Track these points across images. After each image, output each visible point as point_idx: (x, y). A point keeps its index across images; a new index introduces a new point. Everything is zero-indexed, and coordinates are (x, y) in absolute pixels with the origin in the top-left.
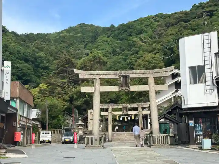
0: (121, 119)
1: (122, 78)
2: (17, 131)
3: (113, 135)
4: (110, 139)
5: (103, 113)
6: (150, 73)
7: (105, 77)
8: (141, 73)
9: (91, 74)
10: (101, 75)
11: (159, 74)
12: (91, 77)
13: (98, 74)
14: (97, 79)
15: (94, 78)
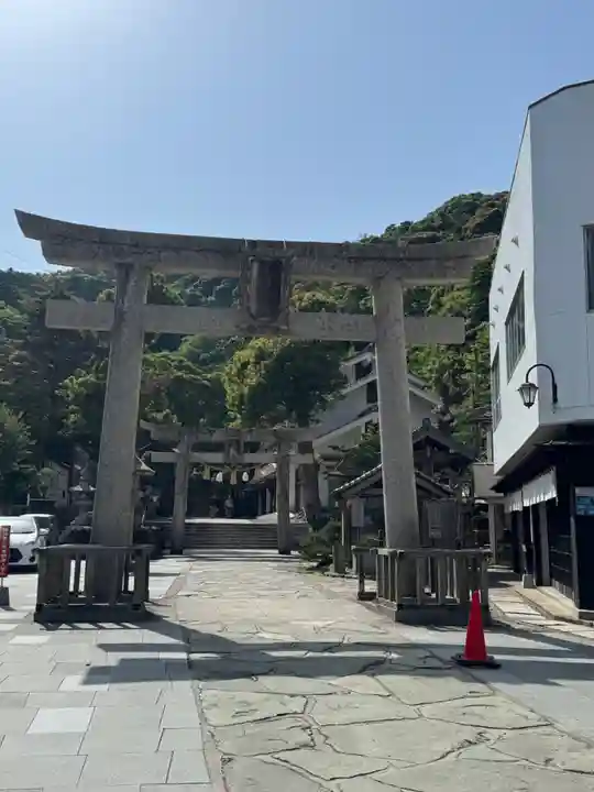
0: (219, 477)
1: (255, 268)
4: (178, 543)
5: (157, 457)
6: (385, 260)
7: (169, 258)
8: (344, 258)
9: (103, 239)
10: (151, 250)
11: (427, 264)
12: (101, 254)
13: (140, 243)
14: (129, 267)
15: (117, 260)
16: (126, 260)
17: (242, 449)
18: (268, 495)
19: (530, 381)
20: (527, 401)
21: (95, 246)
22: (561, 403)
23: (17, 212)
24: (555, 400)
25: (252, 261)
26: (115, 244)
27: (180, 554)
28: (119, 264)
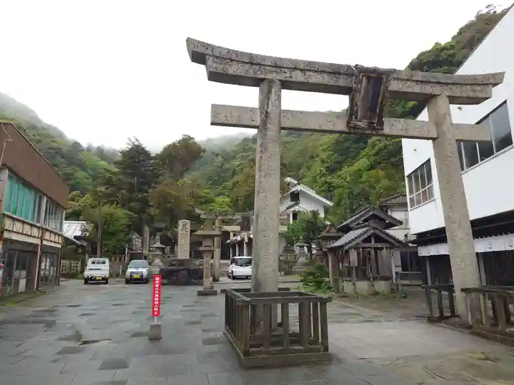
4: (217, 274)
7: (298, 77)
8: (413, 81)
9: (252, 60)
10: (286, 70)
11: (464, 88)
12: (251, 72)
13: (278, 65)
14: (271, 82)
15: (262, 76)
16: (269, 76)
21: (247, 66)
25: (363, 76)
26: (261, 65)
27: (218, 280)
28: (263, 80)
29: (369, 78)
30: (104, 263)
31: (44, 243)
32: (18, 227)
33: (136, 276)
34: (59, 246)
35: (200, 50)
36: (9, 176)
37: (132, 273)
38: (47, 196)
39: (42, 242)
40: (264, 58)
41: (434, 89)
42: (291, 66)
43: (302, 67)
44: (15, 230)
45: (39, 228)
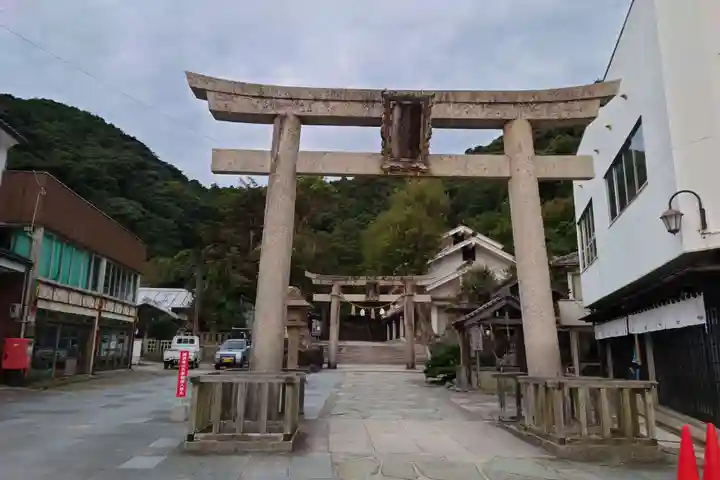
0: (363, 313)
1: (397, 112)
2: (22, 333)
3: (340, 349)
4: (333, 360)
5: (317, 297)
6: (515, 103)
7: (320, 109)
8: (476, 103)
9: (261, 93)
10: (305, 102)
11: (555, 107)
12: (260, 107)
13: (293, 96)
14: (284, 118)
15: (273, 112)
16: (281, 112)
17: (378, 290)
18: (394, 325)
19: (673, 208)
20: (673, 227)
21: (255, 101)
22: (711, 228)
23: (186, 72)
24: (704, 225)
25: (394, 105)
26: (272, 98)
27: (335, 368)
28: (275, 116)
29: (403, 108)
30: (192, 341)
31: (104, 315)
32: (61, 295)
33: (226, 360)
34: (132, 320)
35: (200, 85)
36: (45, 235)
37: (222, 356)
38: (108, 257)
39: (100, 313)
40: (275, 89)
41: (507, 112)
42: (310, 96)
43: (324, 97)
44: (55, 299)
45: (95, 297)
